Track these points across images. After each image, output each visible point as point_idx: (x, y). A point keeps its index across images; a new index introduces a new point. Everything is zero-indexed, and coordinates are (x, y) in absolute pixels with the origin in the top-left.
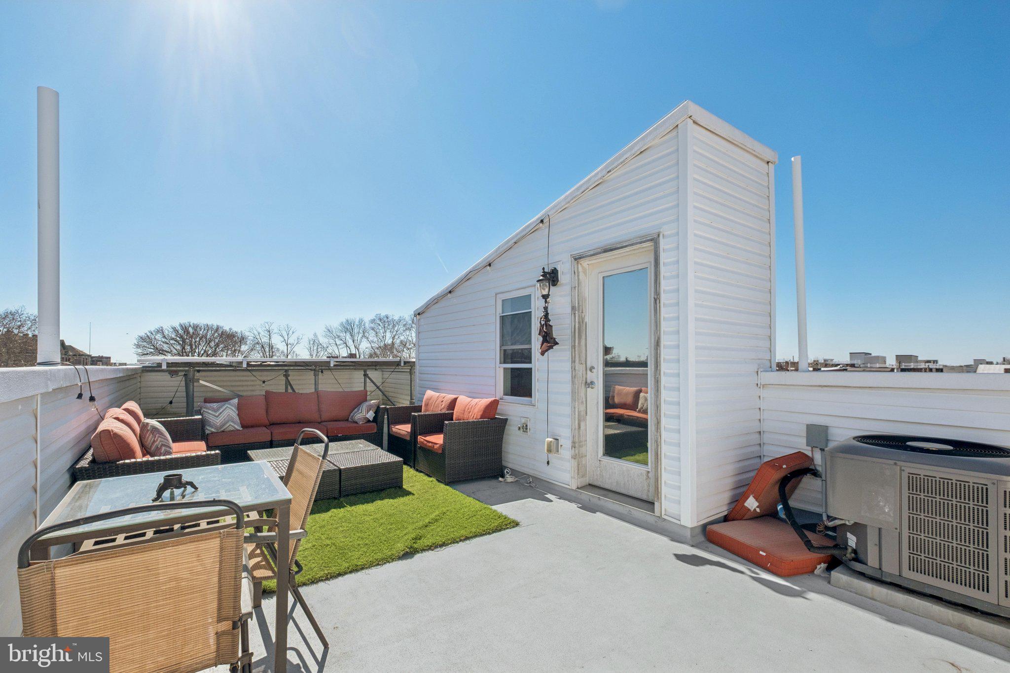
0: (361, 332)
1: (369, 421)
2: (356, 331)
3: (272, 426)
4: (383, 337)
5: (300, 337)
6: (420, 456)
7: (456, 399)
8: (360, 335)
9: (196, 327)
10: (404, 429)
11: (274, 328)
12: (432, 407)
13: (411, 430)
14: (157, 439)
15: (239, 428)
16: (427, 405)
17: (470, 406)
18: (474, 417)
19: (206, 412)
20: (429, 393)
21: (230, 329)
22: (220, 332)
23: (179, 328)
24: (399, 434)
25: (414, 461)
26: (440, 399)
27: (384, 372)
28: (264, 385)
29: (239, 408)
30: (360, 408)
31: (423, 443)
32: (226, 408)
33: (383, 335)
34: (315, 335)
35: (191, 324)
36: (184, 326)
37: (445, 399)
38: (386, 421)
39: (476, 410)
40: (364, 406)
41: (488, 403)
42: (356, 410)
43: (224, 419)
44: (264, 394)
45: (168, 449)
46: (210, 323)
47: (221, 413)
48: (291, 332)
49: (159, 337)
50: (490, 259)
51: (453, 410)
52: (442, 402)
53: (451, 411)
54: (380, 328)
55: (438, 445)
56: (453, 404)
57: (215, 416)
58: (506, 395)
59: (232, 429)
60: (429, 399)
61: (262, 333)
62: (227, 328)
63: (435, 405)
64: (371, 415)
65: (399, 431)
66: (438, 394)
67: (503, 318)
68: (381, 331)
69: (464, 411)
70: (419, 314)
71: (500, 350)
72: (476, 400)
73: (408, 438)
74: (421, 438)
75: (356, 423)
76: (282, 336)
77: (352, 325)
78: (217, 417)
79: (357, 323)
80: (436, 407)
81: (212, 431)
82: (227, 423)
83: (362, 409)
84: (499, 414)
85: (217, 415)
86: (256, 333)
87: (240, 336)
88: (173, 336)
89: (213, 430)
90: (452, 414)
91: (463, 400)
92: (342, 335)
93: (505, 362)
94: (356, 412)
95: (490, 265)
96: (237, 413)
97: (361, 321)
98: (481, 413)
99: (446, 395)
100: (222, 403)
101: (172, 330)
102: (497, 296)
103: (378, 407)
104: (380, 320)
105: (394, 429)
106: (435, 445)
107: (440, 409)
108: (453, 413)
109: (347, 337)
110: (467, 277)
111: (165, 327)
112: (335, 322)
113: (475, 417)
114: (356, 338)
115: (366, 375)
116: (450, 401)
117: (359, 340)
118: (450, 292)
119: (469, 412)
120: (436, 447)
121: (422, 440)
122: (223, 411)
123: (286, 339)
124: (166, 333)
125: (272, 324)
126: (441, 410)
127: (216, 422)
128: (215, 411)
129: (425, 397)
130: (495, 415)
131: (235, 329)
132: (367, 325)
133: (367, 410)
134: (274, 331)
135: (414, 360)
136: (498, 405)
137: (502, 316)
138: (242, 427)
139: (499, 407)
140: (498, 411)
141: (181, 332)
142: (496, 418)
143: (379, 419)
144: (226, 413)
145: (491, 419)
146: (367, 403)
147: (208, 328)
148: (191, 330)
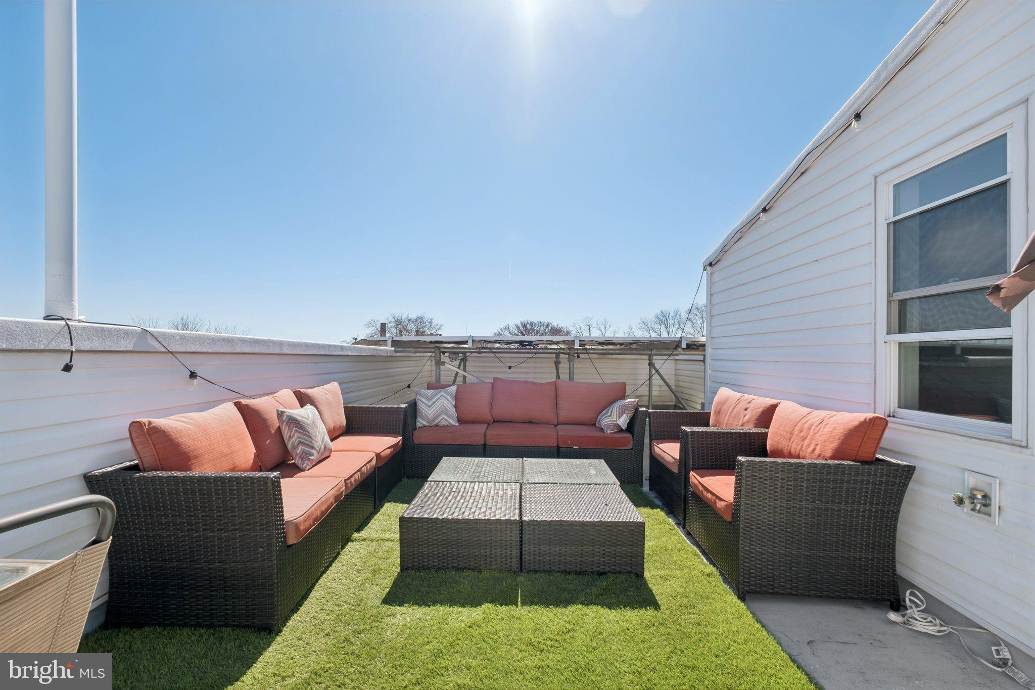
0: (676, 323)
1: (621, 430)
2: (671, 322)
3: (496, 424)
4: (701, 328)
5: (616, 331)
6: (693, 509)
7: (772, 409)
8: (676, 326)
9: (532, 324)
10: (670, 451)
11: (594, 323)
12: (727, 418)
13: (680, 456)
14: (294, 435)
15: (454, 423)
16: (718, 413)
17: (806, 426)
18: (814, 450)
19: (420, 401)
20: (724, 392)
21: (558, 325)
22: (550, 328)
23: (520, 325)
24: (663, 458)
25: (685, 514)
26: (743, 405)
27: (679, 362)
28: (510, 371)
29: (457, 397)
30: (609, 410)
31: (696, 486)
32: (440, 397)
33: (700, 325)
34: (630, 327)
35: (529, 322)
36: (523, 323)
37: (751, 406)
38: (647, 434)
39: (821, 437)
40: (616, 407)
41: (856, 423)
42: (604, 412)
43: (438, 410)
44: (492, 381)
45: (307, 449)
46: (542, 321)
47: (434, 403)
48: (608, 326)
49: (506, 333)
50: (856, 106)
51: (768, 427)
52: (746, 409)
53: (763, 430)
54: (697, 318)
55: (723, 503)
56: (766, 416)
57: (428, 406)
58: (906, 408)
59: (446, 423)
60: (723, 403)
61: (583, 328)
62: (555, 324)
63: (733, 414)
64: (623, 421)
65: (663, 454)
66: (739, 395)
67: (896, 227)
68: (699, 322)
69: (792, 434)
70: (711, 265)
71: (889, 302)
72: (823, 414)
73: (675, 470)
74: (694, 477)
75: (602, 430)
76: (600, 330)
77: (667, 317)
78: (429, 407)
79: (672, 314)
80: (734, 418)
81: (423, 424)
82: (439, 416)
83: (612, 411)
84: (886, 451)
85: (430, 404)
86: (578, 327)
87: (565, 331)
88: (516, 332)
89: (425, 423)
90: (765, 435)
91: (788, 410)
92: (657, 327)
93: (902, 329)
94: (603, 415)
95: (858, 116)
96: (454, 403)
97: (676, 312)
98: (835, 445)
99: (755, 397)
100: (438, 390)
101: (515, 327)
102: (879, 180)
103: (637, 410)
104: (698, 309)
105: (656, 449)
106: (717, 501)
107: (741, 423)
108: (767, 434)
109: (662, 329)
110: (801, 170)
111: (510, 325)
112: (650, 315)
113: (817, 452)
114: (671, 331)
115: (651, 365)
116: (761, 410)
117: (674, 332)
118: (764, 210)
119: (804, 439)
120: (720, 505)
121: (697, 482)
122: (436, 400)
123: (604, 332)
124: (511, 329)
125: (591, 318)
126: (742, 425)
127: (427, 413)
128: (429, 399)
129: (717, 398)
130: (875, 453)
131: (561, 325)
132: (683, 315)
133: (619, 414)
134: (594, 325)
135: (704, 339)
136: (884, 430)
137: (895, 223)
138: (459, 421)
139: (887, 434)
140: (883, 444)
141: (521, 328)
142: (878, 460)
143: (637, 429)
144: (438, 404)
145: (864, 462)
146: (621, 402)
147: (541, 324)
148: (528, 327)
